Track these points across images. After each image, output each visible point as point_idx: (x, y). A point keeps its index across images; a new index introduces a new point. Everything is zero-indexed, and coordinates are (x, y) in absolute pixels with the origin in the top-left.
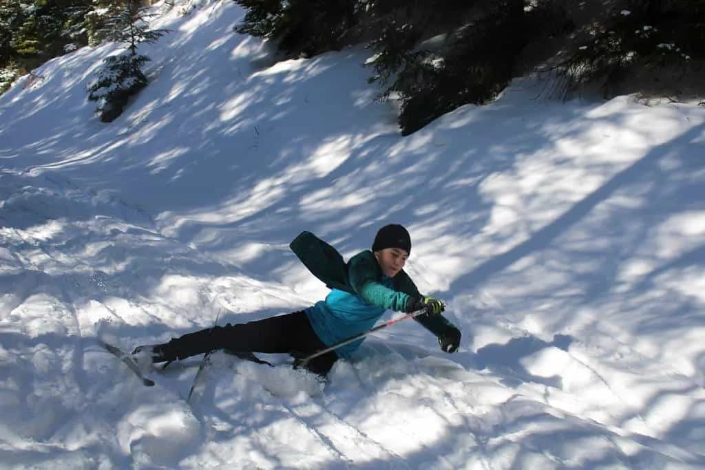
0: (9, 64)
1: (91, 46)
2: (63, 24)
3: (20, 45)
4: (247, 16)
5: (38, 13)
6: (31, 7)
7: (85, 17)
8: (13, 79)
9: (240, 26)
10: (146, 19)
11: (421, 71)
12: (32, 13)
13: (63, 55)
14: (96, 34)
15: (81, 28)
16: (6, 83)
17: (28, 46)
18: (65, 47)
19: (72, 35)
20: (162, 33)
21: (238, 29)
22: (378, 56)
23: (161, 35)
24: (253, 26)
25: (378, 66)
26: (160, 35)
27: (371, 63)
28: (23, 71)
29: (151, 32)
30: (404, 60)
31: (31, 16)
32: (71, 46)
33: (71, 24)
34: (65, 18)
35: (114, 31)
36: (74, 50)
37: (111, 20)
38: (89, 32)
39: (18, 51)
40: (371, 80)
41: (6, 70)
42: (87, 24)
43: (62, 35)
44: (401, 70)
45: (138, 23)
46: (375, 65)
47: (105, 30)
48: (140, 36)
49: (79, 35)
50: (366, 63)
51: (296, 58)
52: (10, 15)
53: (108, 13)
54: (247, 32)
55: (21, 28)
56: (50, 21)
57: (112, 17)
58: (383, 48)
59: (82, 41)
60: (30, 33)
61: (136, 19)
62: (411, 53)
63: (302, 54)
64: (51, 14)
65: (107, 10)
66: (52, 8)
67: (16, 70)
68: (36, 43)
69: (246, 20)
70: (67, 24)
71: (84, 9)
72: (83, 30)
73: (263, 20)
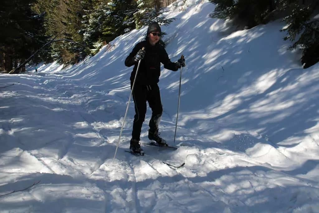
0: (99, 40)
1: (137, 29)
2: (124, 19)
3: (103, 30)
4: (216, 8)
5: (112, 14)
6: (108, 12)
7: (134, 14)
8: (100, 47)
9: (212, 14)
10: (164, 14)
11: (314, 32)
12: (109, 14)
13: (123, 34)
14: (139, 23)
15: (132, 20)
16: (97, 49)
17: (107, 30)
18: (125, 30)
19: (128, 24)
20: (172, 20)
21: (212, 16)
22: (289, 25)
23: (172, 21)
24: (219, 14)
25: (289, 30)
26: (170, 21)
27: (285, 30)
28: (105, 43)
29: (167, 20)
30: (304, 26)
31: (108, 16)
32: (128, 30)
33: (127, 19)
34: (125, 16)
35: (148, 20)
36: (129, 31)
37: (147, 15)
38: (136, 22)
39: (103, 33)
40: (286, 39)
41: (97, 43)
42: (135, 18)
43: (123, 24)
44: (302, 32)
45: (160, 16)
46: (288, 30)
47: (144, 20)
48: (161, 22)
49: (131, 24)
50: (282, 29)
51: (243, 29)
52: (99, 15)
53: (145, 12)
54: (216, 17)
55: (104, 22)
56: (117, 18)
57: (147, 14)
58: (292, 21)
59: (133, 27)
60: (108, 24)
61: (159, 14)
62: (308, 22)
63: (246, 27)
64: (118, 14)
65: (144, 10)
66: (118, 11)
67: (101, 43)
68: (111, 29)
69: (215, 10)
70: (125, 19)
71: (133, 11)
72: (133, 21)
73: (225, 10)
